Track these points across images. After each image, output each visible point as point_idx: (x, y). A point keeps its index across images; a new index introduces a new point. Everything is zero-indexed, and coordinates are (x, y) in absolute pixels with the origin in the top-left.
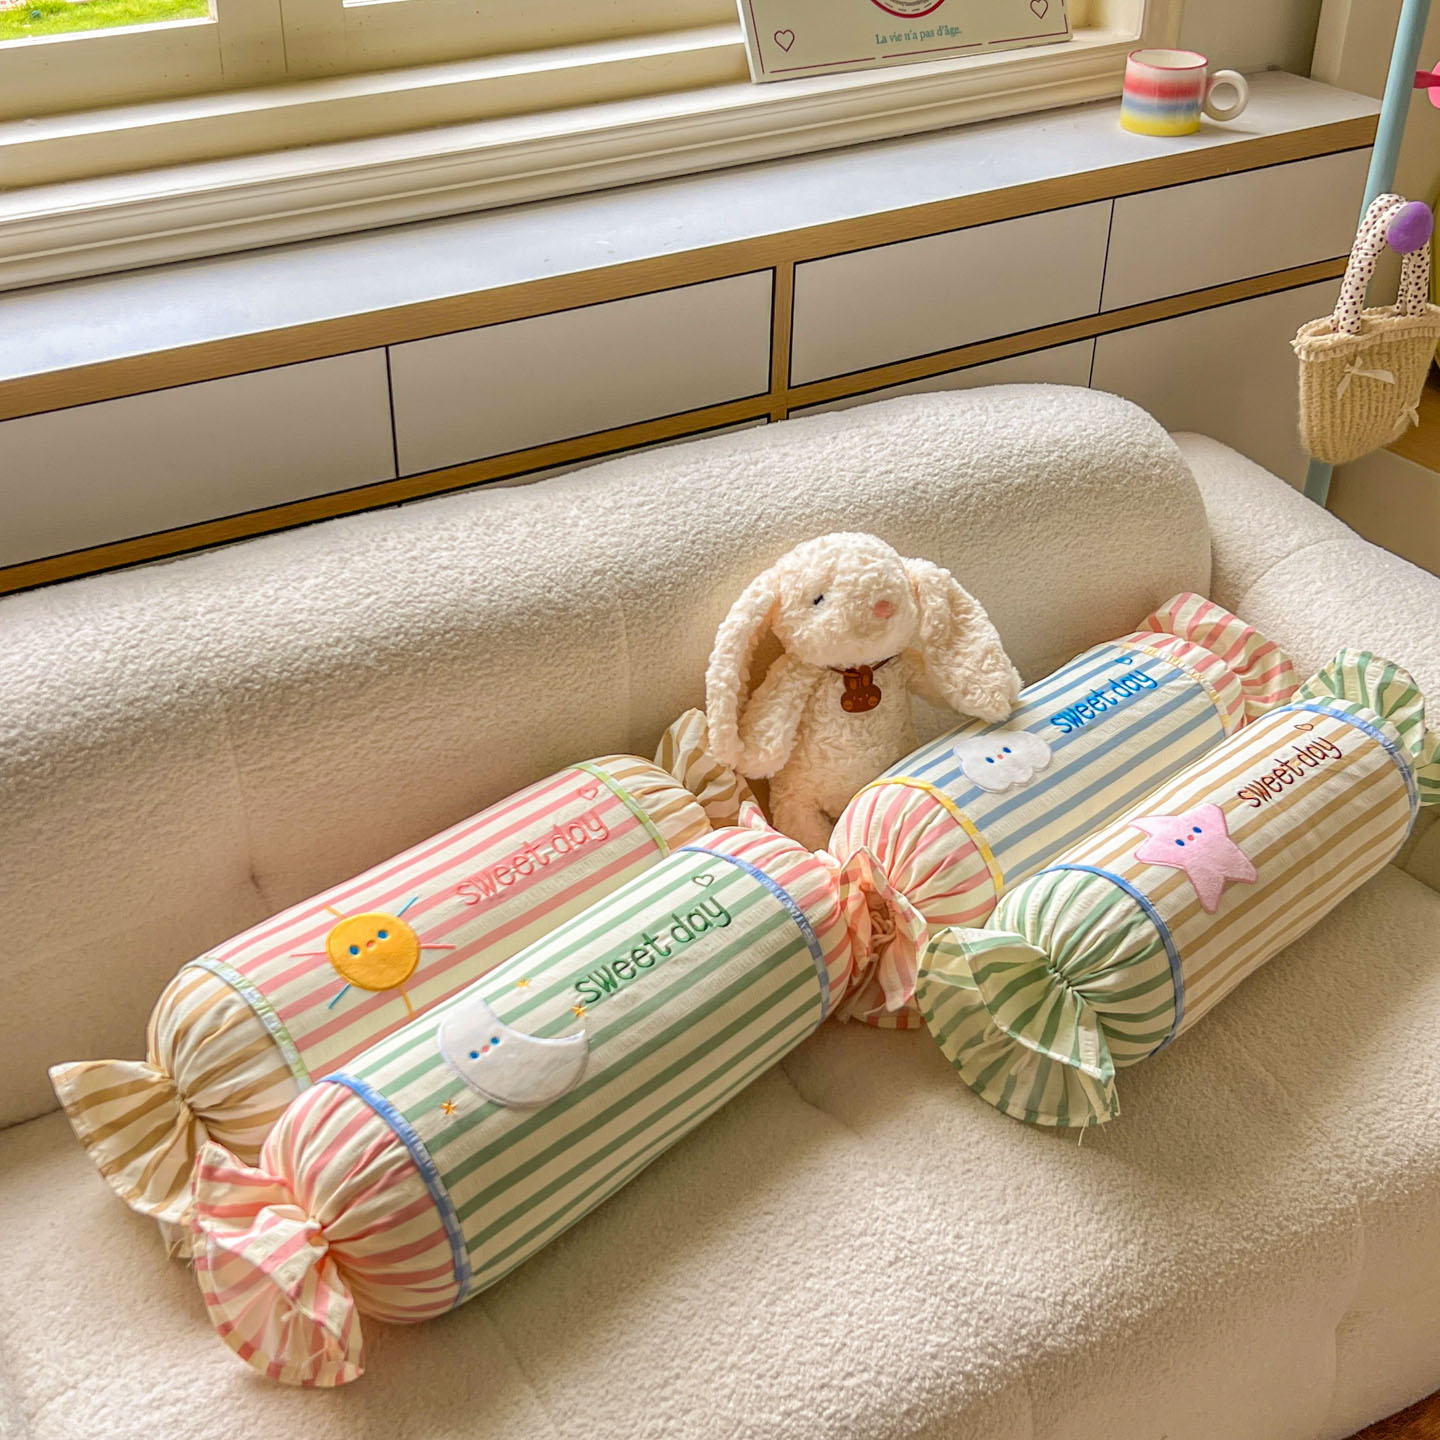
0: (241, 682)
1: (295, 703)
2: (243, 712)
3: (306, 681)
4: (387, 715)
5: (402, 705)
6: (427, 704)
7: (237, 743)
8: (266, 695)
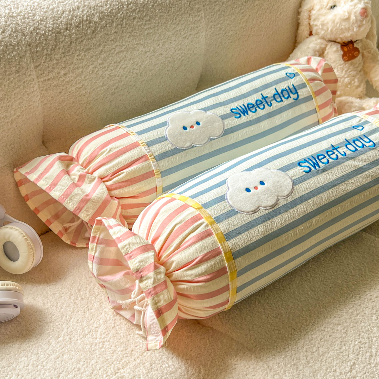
0: (34, 29)
1: (62, 42)
2: (37, 47)
3: (67, 29)
4: (106, 49)
5: (112, 44)
6: (124, 43)
7: (36, 65)
8: (48, 37)
